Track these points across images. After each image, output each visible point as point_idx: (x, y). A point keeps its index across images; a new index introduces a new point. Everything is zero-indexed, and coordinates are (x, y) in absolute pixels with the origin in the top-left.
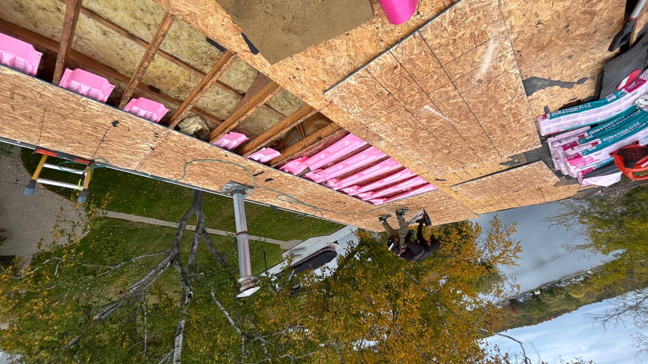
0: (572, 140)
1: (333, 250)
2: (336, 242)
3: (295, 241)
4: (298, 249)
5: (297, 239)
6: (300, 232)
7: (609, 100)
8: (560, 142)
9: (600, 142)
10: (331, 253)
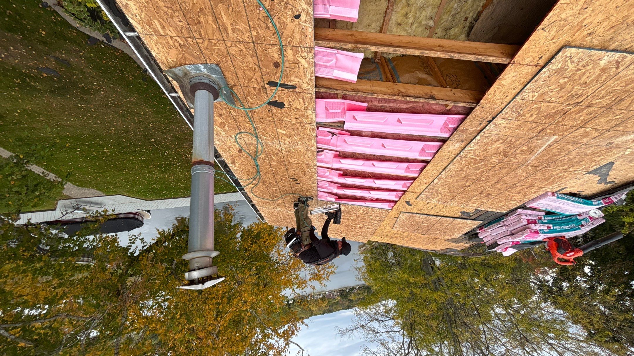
0: (533, 218)
1: (141, 219)
2: (149, 211)
3: (94, 191)
4: (91, 203)
5: (99, 190)
6: (109, 183)
7: (594, 203)
8: (527, 216)
9: (552, 228)
10: (136, 221)
